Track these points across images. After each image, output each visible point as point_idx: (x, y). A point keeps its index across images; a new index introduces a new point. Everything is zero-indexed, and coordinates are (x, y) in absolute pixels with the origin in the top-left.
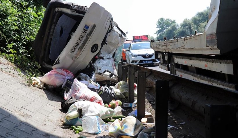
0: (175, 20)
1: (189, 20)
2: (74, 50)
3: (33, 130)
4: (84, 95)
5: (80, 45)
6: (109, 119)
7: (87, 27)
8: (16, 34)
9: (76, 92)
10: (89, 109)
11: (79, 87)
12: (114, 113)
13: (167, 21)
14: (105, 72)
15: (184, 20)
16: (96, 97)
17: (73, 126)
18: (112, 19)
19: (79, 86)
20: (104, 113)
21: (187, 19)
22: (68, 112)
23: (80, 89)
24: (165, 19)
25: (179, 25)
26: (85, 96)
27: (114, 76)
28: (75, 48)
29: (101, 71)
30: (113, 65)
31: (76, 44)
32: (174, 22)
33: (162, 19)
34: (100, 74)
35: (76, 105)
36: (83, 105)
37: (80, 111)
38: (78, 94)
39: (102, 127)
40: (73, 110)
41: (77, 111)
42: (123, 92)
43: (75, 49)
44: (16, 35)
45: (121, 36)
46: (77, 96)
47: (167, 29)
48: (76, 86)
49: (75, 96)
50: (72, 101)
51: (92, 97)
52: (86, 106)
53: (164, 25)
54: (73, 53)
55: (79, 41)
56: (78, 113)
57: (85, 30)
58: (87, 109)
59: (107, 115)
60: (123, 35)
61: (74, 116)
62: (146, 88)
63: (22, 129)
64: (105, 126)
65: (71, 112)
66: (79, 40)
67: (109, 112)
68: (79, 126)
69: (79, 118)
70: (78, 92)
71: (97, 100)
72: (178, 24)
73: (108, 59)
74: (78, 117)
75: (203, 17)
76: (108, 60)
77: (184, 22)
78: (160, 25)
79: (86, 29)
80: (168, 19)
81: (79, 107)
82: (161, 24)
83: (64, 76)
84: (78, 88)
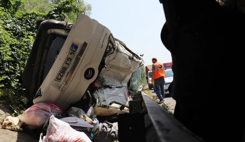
2: (59, 77)
4: (63, 138)
5: (68, 70)
7: (74, 46)
9: (51, 134)
11: (56, 127)
14: (111, 104)
16: (82, 139)
18: (111, 35)
19: (56, 125)
23: (58, 130)
27: (126, 108)
28: (61, 74)
29: (106, 103)
30: (125, 95)
31: (62, 69)
34: (105, 106)
38: (55, 137)
43: (61, 76)
44: (10, 66)
45: (133, 58)
46: (52, 140)
48: (52, 125)
54: (60, 81)
55: (65, 66)
57: (73, 51)
60: (135, 58)
66: (66, 63)
70: (54, 134)
73: (117, 87)
79: (74, 49)
83: (48, 112)
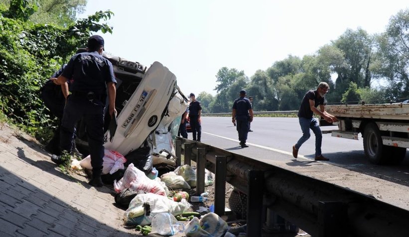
0: (243, 71)
1: (263, 72)
3: (95, 231)
4: (143, 185)
5: (134, 117)
6: (178, 216)
7: (145, 93)
8: (36, 96)
9: (131, 180)
10: (157, 204)
11: (136, 174)
12: (185, 209)
13: (232, 73)
14: (161, 152)
15: (257, 71)
16: (157, 187)
17: (139, 226)
18: (176, 82)
19: (136, 173)
20: (174, 209)
21: (260, 70)
22: (129, 208)
23: (137, 178)
24: (229, 69)
25: (250, 79)
26: (144, 186)
27: (172, 157)
28: (129, 120)
29: (157, 151)
30: (169, 141)
31: (130, 116)
32: (242, 74)
33: (225, 69)
34: (156, 155)
35: (140, 199)
36: (149, 199)
37: (147, 207)
38: (135, 184)
39: (175, 227)
40: (137, 205)
41: (143, 207)
42: (188, 180)
43: (128, 123)
44: (36, 98)
45: (183, 102)
46: (133, 187)
47: (232, 85)
48: (131, 172)
49: (131, 186)
50: (129, 193)
51: (153, 187)
52: (153, 200)
53: (228, 78)
54: (125, 127)
55: (134, 112)
56: (144, 209)
57: (143, 98)
58: (155, 205)
59: (177, 212)
60: (185, 101)
61: (139, 214)
63: (83, 229)
64: (178, 226)
65: (134, 208)
66: (135, 110)
67: (179, 208)
68: (146, 226)
69: (145, 215)
70: (135, 181)
71: (158, 192)
72: (247, 77)
73: (164, 133)
74: (144, 214)
75: (284, 68)
76: (164, 135)
77: (256, 74)
78: (222, 77)
79: (144, 96)
80: (234, 69)
81: (145, 201)
82: (224, 76)
83: (113, 160)
84: (135, 175)
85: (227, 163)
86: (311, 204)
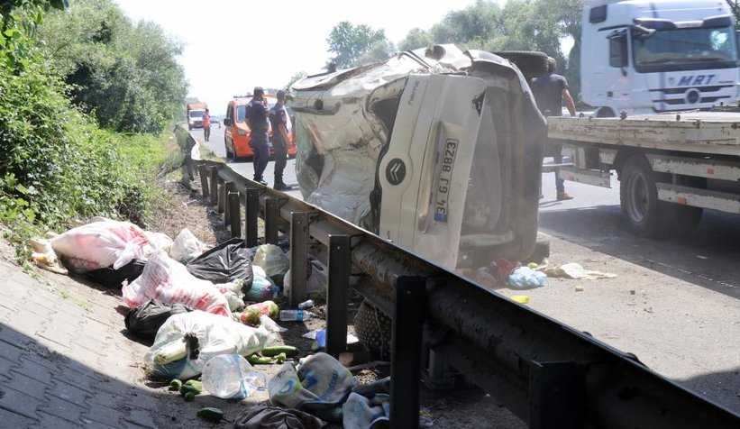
0: (383, 31)
1: (423, 32)
3: (87, 397)
4: (182, 292)
6: (255, 356)
9: (158, 282)
10: (211, 335)
11: (167, 270)
12: (268, 341)
13: (360, 33)
15: (411, 32)
16: (211, 295)
17: (176, 381)
19: (168, 267)
20: (246, 343)
21: (417, 30)
22: (155, 344)
23: (171, 277)
24: (355, 26)
25: (396, 47)
26: (184, 294)
32: (380, 36)
33: (345, 25)
35: (178, 325)
36: (196, 325)
37: (192, 342)
38: (168, 290)
39: (248, 380)
40: (171, 338)
41: (184, 342)
46: (163, 295)
47: (361, 58)
48: (158, 266)
49: (158, 295)
50: (154, 310)
51: (202, 295)
52: (205, 328)
53: (351, 45)
56: (187, 346)
58: (207, 337)
59: (252, 348)
61: (174, 357)
62: (351, 277)
63: (62, 396)
64: (254, 378)
65: (165, 343)
67: (256, 340)
68: (191, 381)
69: (188, 359)
70: (166, 284)
71: (214, 304)
72: (391, 44)
74: (186, 357)
75: (466, 25)
77: (408, 38)
78: (339, 42)
80: (363, 27)
81: (189, 331)
82: (342, 39)
84: (165, 273)
85: (351, 249)
86: (517, 355)
